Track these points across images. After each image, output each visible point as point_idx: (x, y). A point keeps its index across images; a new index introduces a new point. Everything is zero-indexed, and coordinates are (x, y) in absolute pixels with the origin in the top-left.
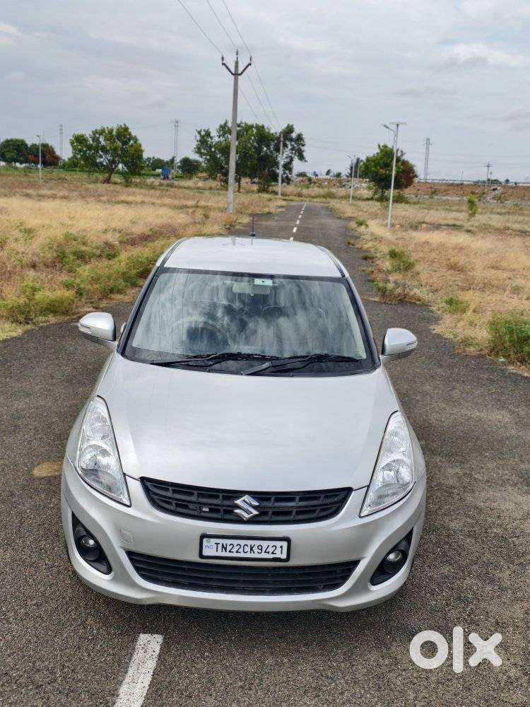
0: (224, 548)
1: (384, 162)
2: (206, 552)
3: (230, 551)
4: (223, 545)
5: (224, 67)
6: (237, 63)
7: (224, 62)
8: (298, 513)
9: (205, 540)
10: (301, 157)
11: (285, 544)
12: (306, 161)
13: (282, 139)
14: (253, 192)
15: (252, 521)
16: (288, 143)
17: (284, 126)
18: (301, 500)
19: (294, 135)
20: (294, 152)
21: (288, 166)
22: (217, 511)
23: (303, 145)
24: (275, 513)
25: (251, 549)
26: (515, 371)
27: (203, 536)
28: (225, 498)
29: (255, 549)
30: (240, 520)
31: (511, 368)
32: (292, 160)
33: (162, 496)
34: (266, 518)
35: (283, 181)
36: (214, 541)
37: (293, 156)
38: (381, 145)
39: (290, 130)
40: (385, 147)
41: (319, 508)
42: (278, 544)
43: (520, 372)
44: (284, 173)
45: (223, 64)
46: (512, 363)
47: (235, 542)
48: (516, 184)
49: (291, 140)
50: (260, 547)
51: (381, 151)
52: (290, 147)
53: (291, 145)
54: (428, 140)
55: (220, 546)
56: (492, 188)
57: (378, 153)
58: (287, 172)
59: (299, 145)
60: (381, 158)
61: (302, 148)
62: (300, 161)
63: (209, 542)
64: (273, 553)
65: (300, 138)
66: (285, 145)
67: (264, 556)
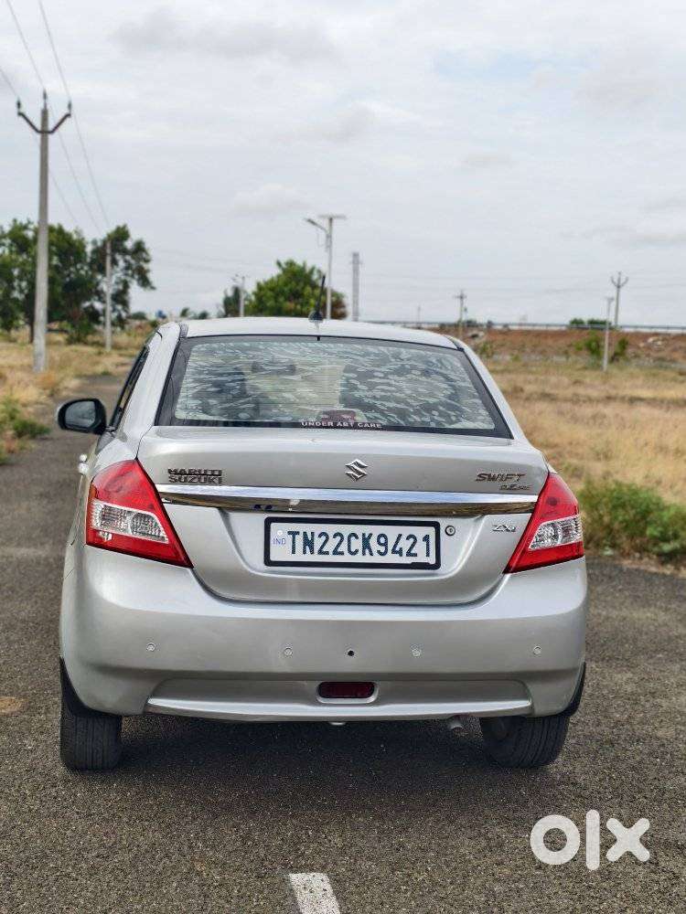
1: (290, 290)
5: (21, 119)
6: (45, 113)
7: (22, 110)
10: (145, 282)
12: (153, 288)
13: (108, 251)
14: (58, 343)
16: (118, 257)
17: (111, 228)
19: (129, 244)
20: (130, 272)
21: (120, 298)
23: (147, 261)
26: (635, 567)
31: (626, 563)
32: (126, 285)
35: (113, 324)
37: (128, 279)
38: (283, 261)
39: (120, 235)
40: (291, 264)
43: (642, 568)
44: (114, 310)
45: (21, 114)
46: (625, 555)
48: (506, 326)
49: (125, 252)
51: (284, 271)
52: (122, 264)
53: (126, 261)
54: (356, 255)
56: (470, 334)
57: (279, 276)
58: (119, 307)
59: (138, 260)
60: (286, 284)
61: (146, 266)
62: (142, 290)
65: (139, 248)
66: (114, 262)
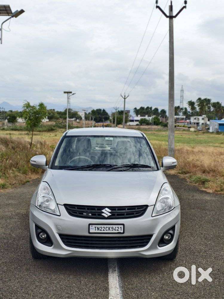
0: (98, 229)
2: (91, 231)
3: (101, 230)
4: (98, 227)
8: (127, 214)
9: (91, 226)
11: (122, 226)
15: (109, 218)
18: (128, 209)
22: (95, 215)
24: (118, 215)
25: (109, 229)
27: (90, 225)
28: (98, 209)
29: (110, 229)
30: (104, 218)
33: (73, 210)
34: (114, 217)
36: (94, 226)
41: (135, 213)
42: (120, 226)
47: (103, 226)
50: (112, 228)
55: (97, 228)
63: (92, 226)
64: (118, 230)
67: (114, 231)
